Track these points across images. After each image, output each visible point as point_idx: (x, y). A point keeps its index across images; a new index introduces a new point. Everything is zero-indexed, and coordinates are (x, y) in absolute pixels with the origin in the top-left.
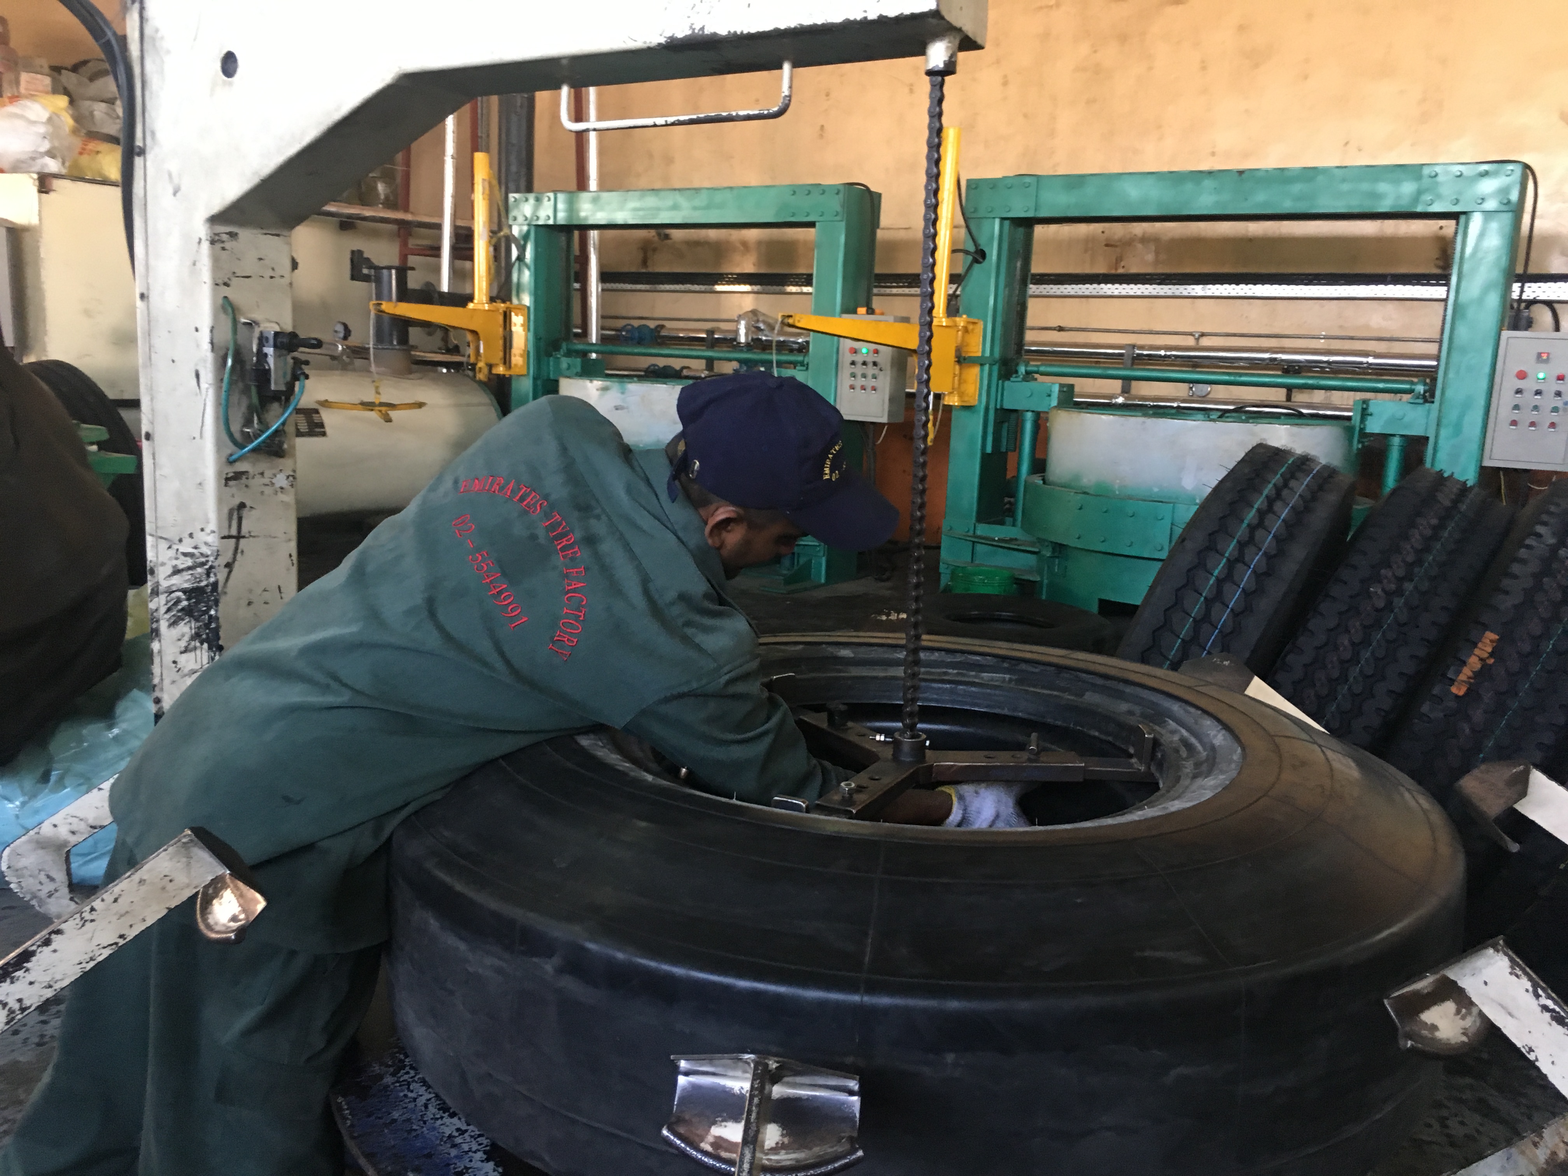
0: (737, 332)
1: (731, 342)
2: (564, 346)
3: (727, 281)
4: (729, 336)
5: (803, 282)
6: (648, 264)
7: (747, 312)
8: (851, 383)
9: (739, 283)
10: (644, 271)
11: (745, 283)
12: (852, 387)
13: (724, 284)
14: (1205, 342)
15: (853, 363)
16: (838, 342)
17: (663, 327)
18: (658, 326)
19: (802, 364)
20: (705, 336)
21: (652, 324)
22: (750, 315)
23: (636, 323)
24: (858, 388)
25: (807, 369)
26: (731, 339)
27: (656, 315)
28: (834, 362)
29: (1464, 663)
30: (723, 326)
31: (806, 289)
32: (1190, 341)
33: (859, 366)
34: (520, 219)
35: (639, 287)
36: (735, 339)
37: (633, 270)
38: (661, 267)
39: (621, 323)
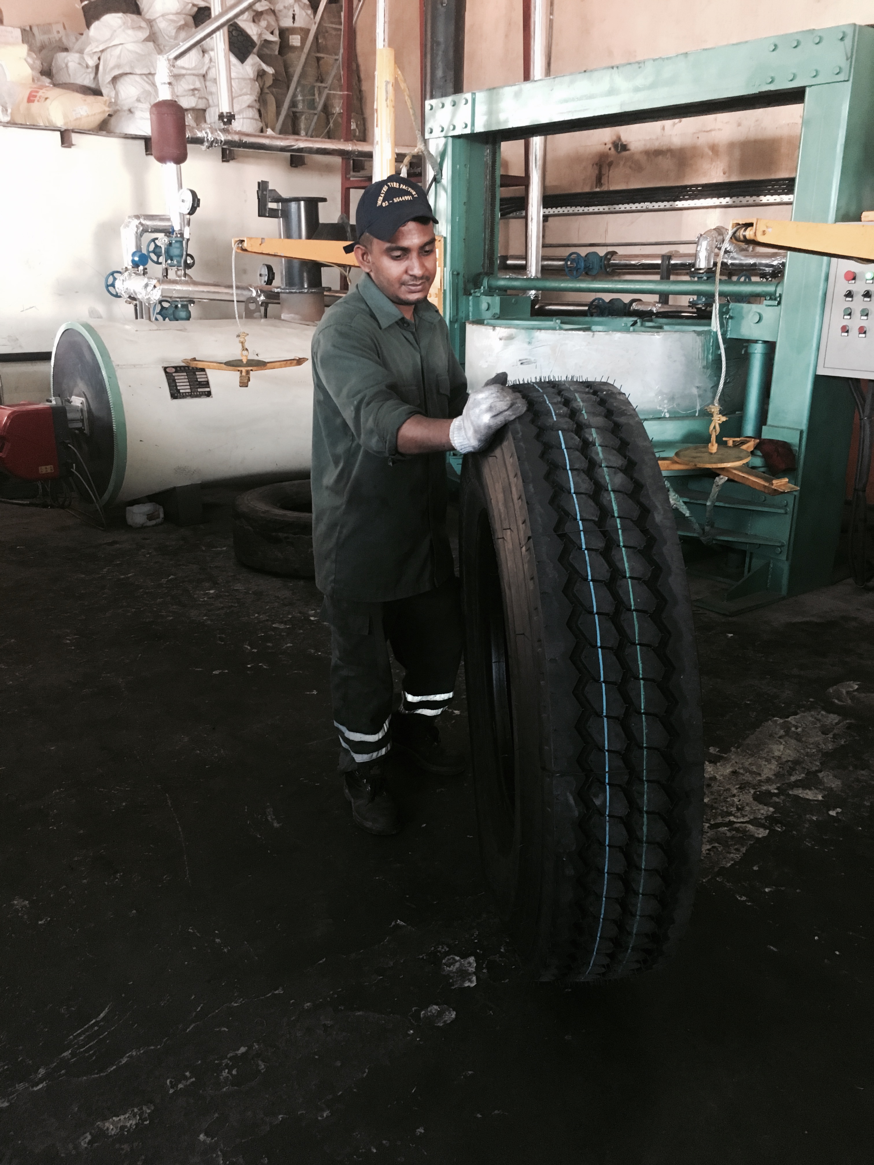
0: (695, 256)
1: (689, 268)
2: (485, 282)
3: (690, 195)
4: (689, 261)
5: (783, 190)
6: (602, 182)
7: (710, 231)
8: (844, 323)
9: (706, 197)
10: (598, 190)
11: (712, 196)
12: (845, 330)
13: (687, 199)
15: (849, 294)
16: (829, 265)
17: (614, 253)
18: (608, 253)
19: (772, 296)
20: (659, 262)
21: (602, 252)
22: (715, 234)
23: (583, 252)
24: (854, 331)
25: (779, 303)
26: (690, 264)
27: (609, 241)
28: (821, 294)
30: (683, 249)
31: (785, 198)
33: (858, 298)
34: (437, 132)
35: (591, 209)
36: (693, 265)
37: (587, 189)
38: (617, 184)
39: (565, 252)
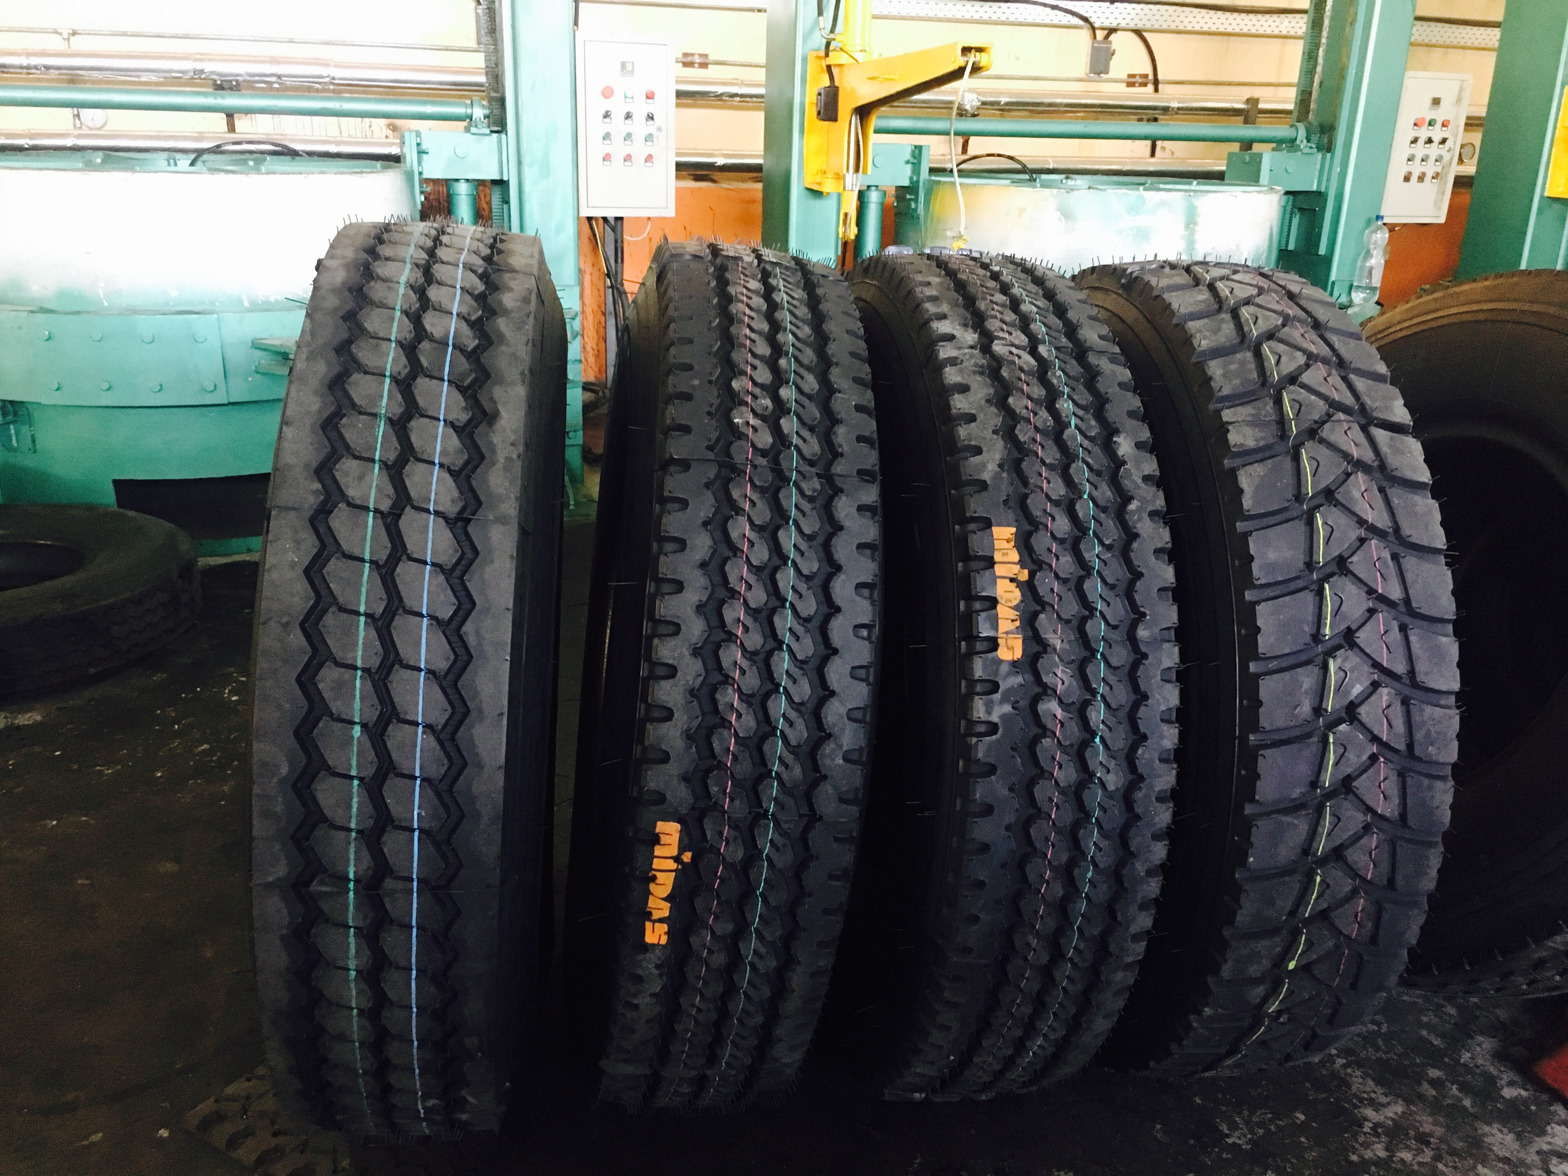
14: (78, 44)
29: (993, 602)
32: (55, 43)
